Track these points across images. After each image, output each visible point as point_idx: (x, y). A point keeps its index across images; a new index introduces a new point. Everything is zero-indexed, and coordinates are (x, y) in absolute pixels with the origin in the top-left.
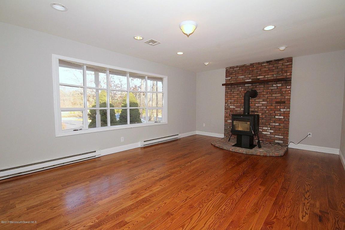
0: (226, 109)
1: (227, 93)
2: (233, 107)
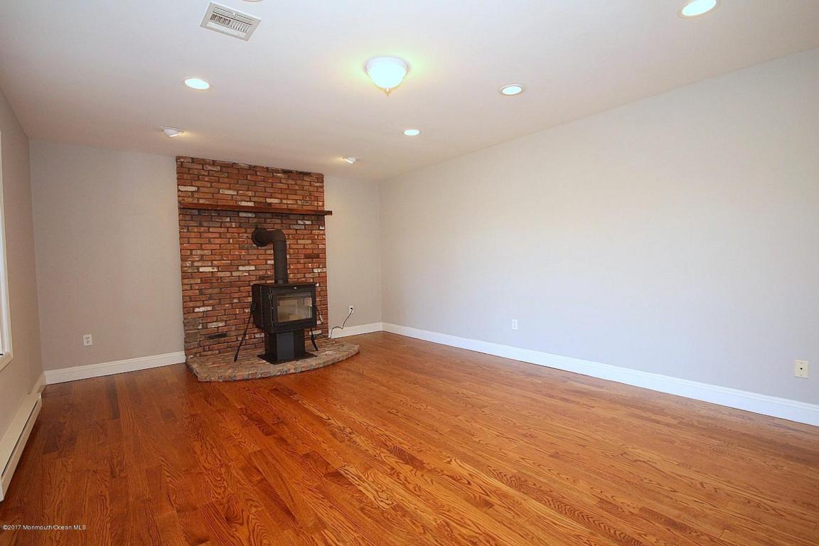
0: (185, 275)
1: (188, 231)
2: (210, 269)
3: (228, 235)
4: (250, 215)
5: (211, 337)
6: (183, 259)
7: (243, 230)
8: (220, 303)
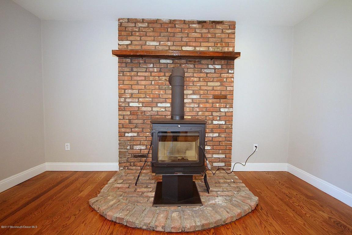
0: (121, 109)
1: (123, 75)
2: (136, 105)
3: (151, 78)
4: (168, 61)
5: (135, 157)
6: (120, 97)
7: (162, 74)
8: (142, 131)
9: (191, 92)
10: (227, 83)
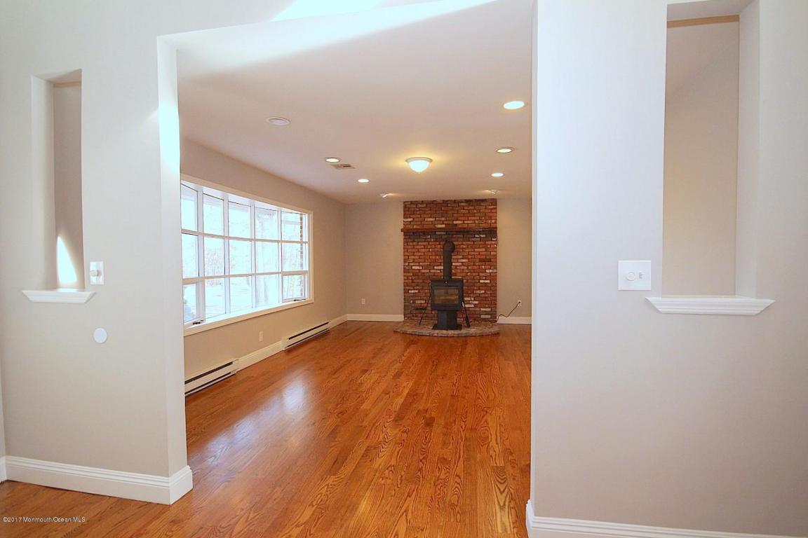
0: (405, 271)
1: (407, 245)
2: (417, 268)
3: (429, 247)
4: (443, 233)
5: (417, 309)
6: (405, 262)
7: (438, 243)
8: (422, 289)
9: (461, 257)
10: (491, 250)
